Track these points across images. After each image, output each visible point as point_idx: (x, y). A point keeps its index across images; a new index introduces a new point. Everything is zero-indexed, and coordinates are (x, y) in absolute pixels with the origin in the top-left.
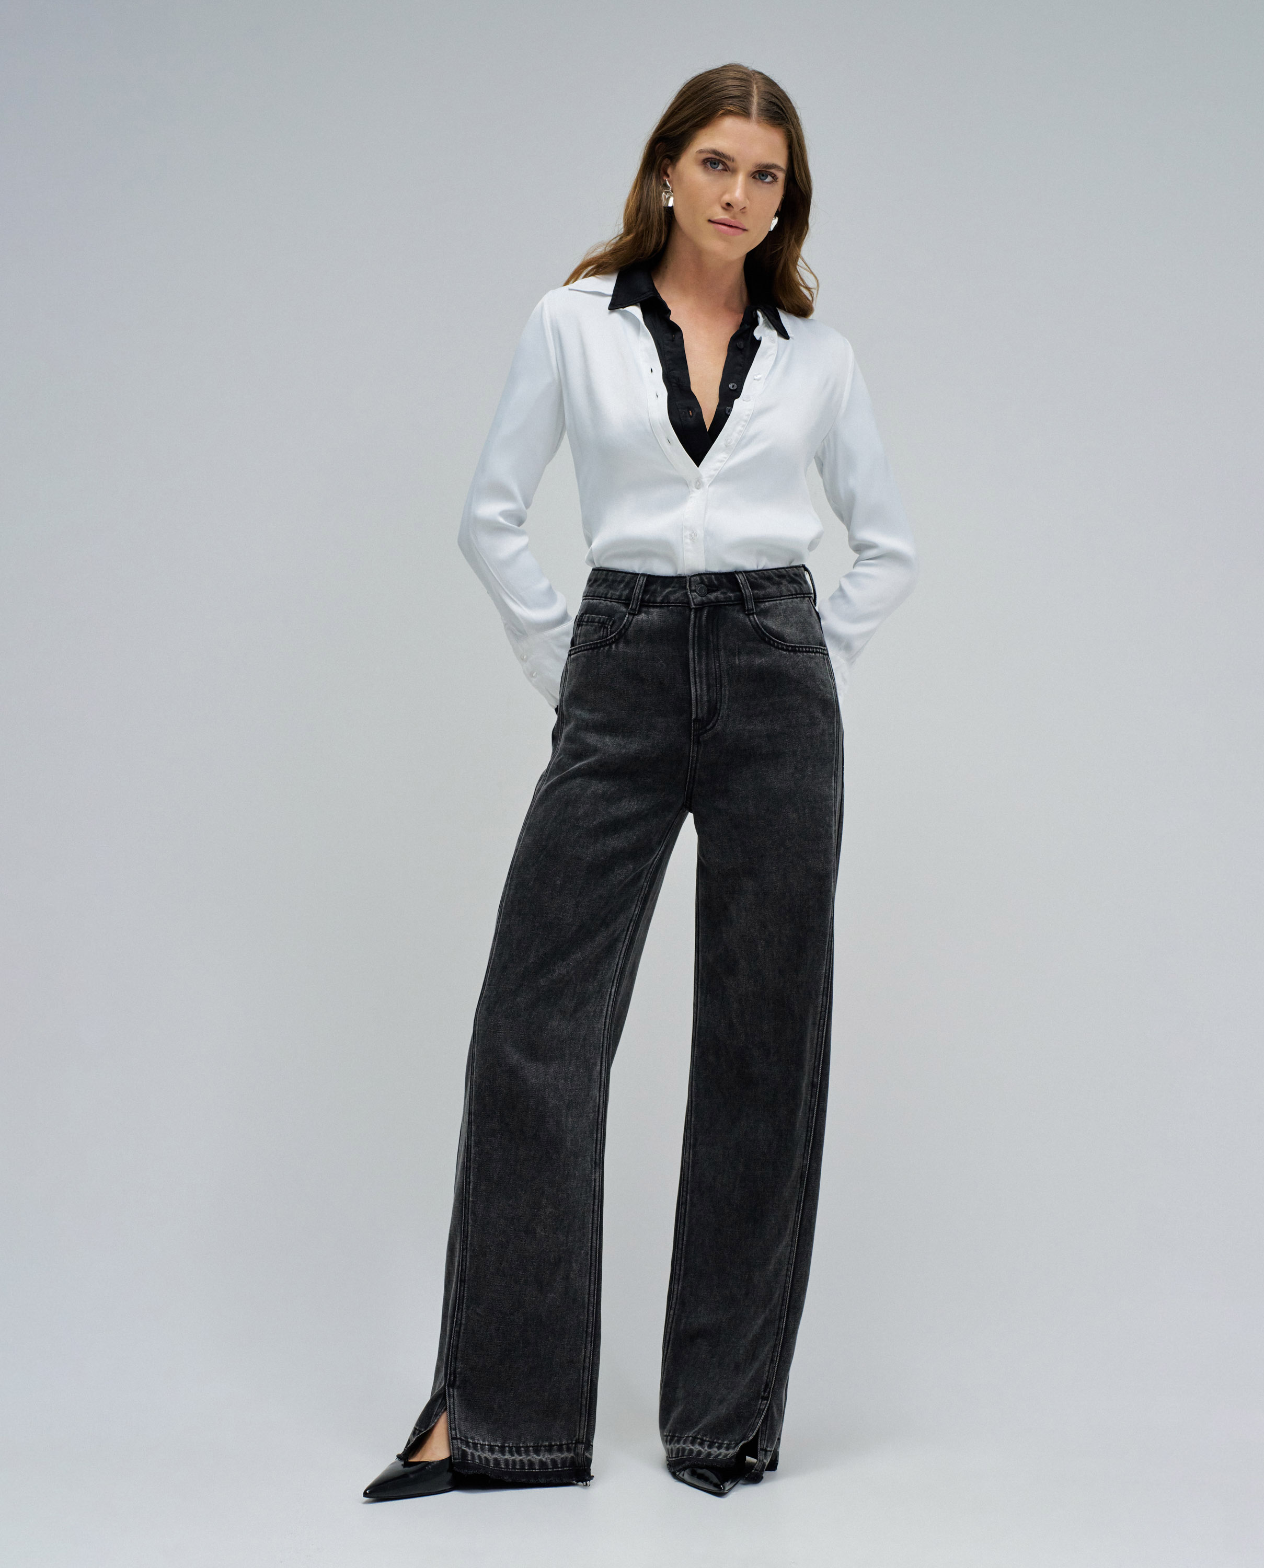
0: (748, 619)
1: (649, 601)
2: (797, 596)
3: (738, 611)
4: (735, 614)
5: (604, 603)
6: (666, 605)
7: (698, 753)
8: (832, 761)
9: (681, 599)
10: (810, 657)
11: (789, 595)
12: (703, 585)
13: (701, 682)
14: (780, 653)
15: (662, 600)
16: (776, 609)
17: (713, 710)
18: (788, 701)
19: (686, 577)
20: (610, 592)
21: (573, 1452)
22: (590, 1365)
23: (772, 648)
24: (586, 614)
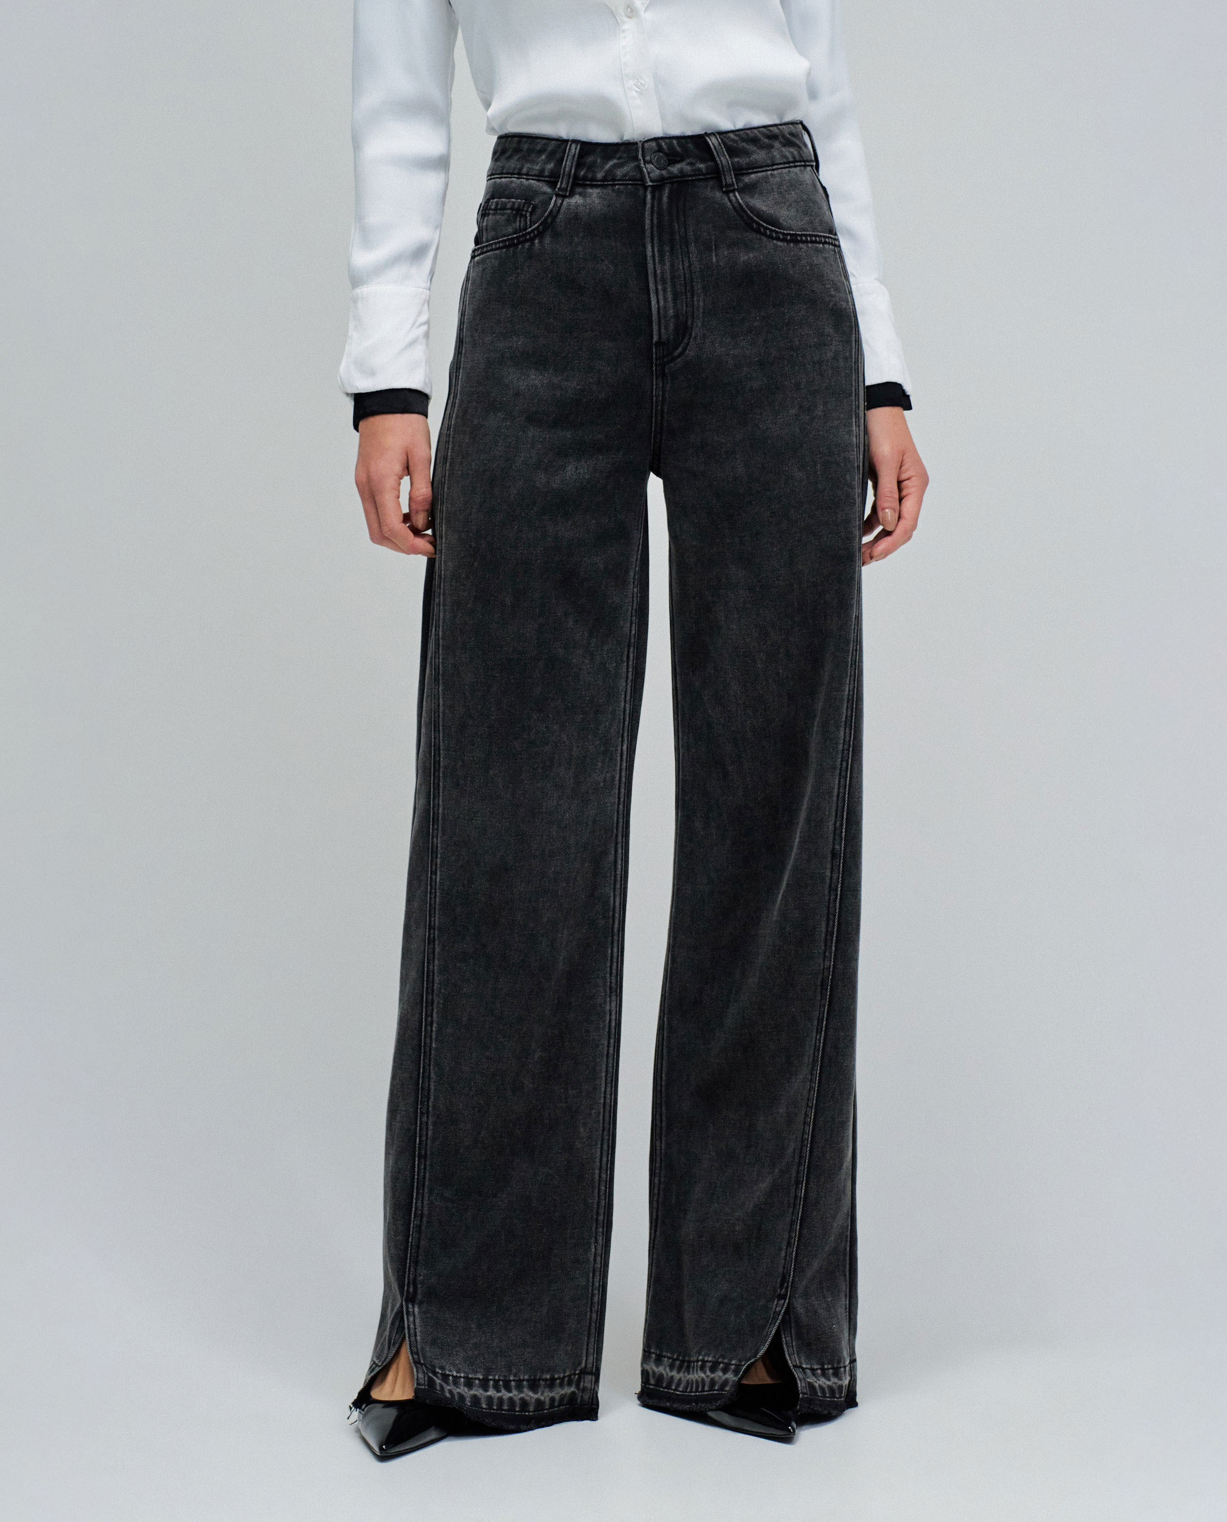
0: (726, 199)
1: (585, 178)
2: (796, 164)
3: (712, 188)
4: (708, 192)
5: (518, 181)
6: (611, 183)
7: (664, 391)
8: (850, 395)
9: (631, 174)
10: (817, 250)
11: (784, 163)
12: (661, 154)
13: (664, 290)
14: (774, 244)
15: (604, 177)
16: (766, 182)
17: (683, 329)
18: (788, 312)
19: (636, 143)
20: (526, 166)
21: (574, 1386)
22: (601, 1266)
23: (762, 237)
24: (493, 199)
